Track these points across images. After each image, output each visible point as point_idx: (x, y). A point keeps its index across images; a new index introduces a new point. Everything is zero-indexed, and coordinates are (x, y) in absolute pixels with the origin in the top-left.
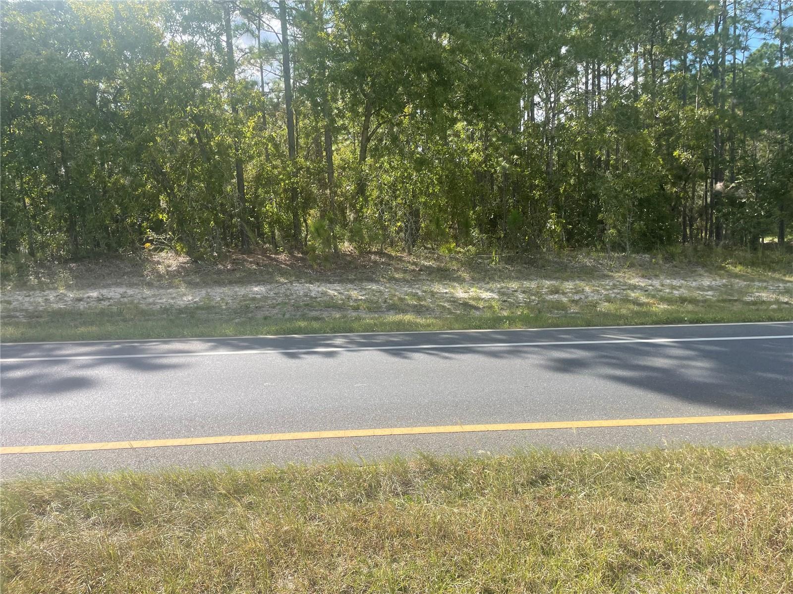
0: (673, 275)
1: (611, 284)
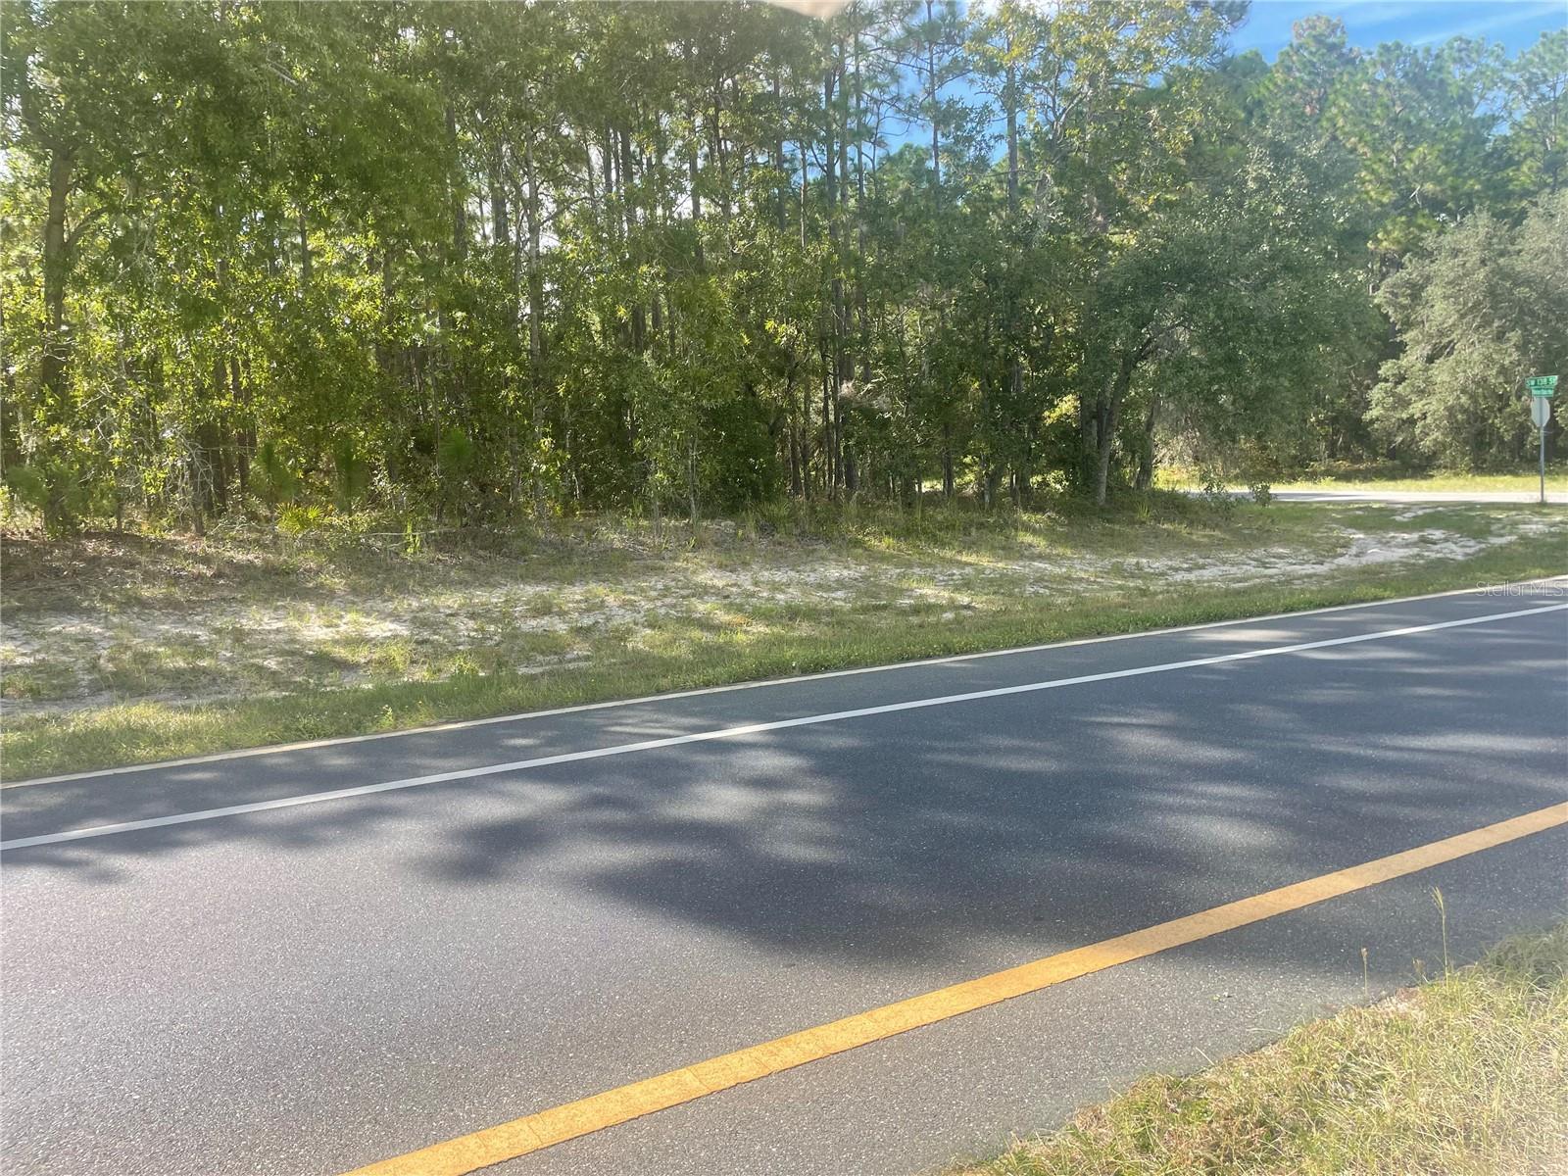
0: (776, 561)
1: (660, 586)
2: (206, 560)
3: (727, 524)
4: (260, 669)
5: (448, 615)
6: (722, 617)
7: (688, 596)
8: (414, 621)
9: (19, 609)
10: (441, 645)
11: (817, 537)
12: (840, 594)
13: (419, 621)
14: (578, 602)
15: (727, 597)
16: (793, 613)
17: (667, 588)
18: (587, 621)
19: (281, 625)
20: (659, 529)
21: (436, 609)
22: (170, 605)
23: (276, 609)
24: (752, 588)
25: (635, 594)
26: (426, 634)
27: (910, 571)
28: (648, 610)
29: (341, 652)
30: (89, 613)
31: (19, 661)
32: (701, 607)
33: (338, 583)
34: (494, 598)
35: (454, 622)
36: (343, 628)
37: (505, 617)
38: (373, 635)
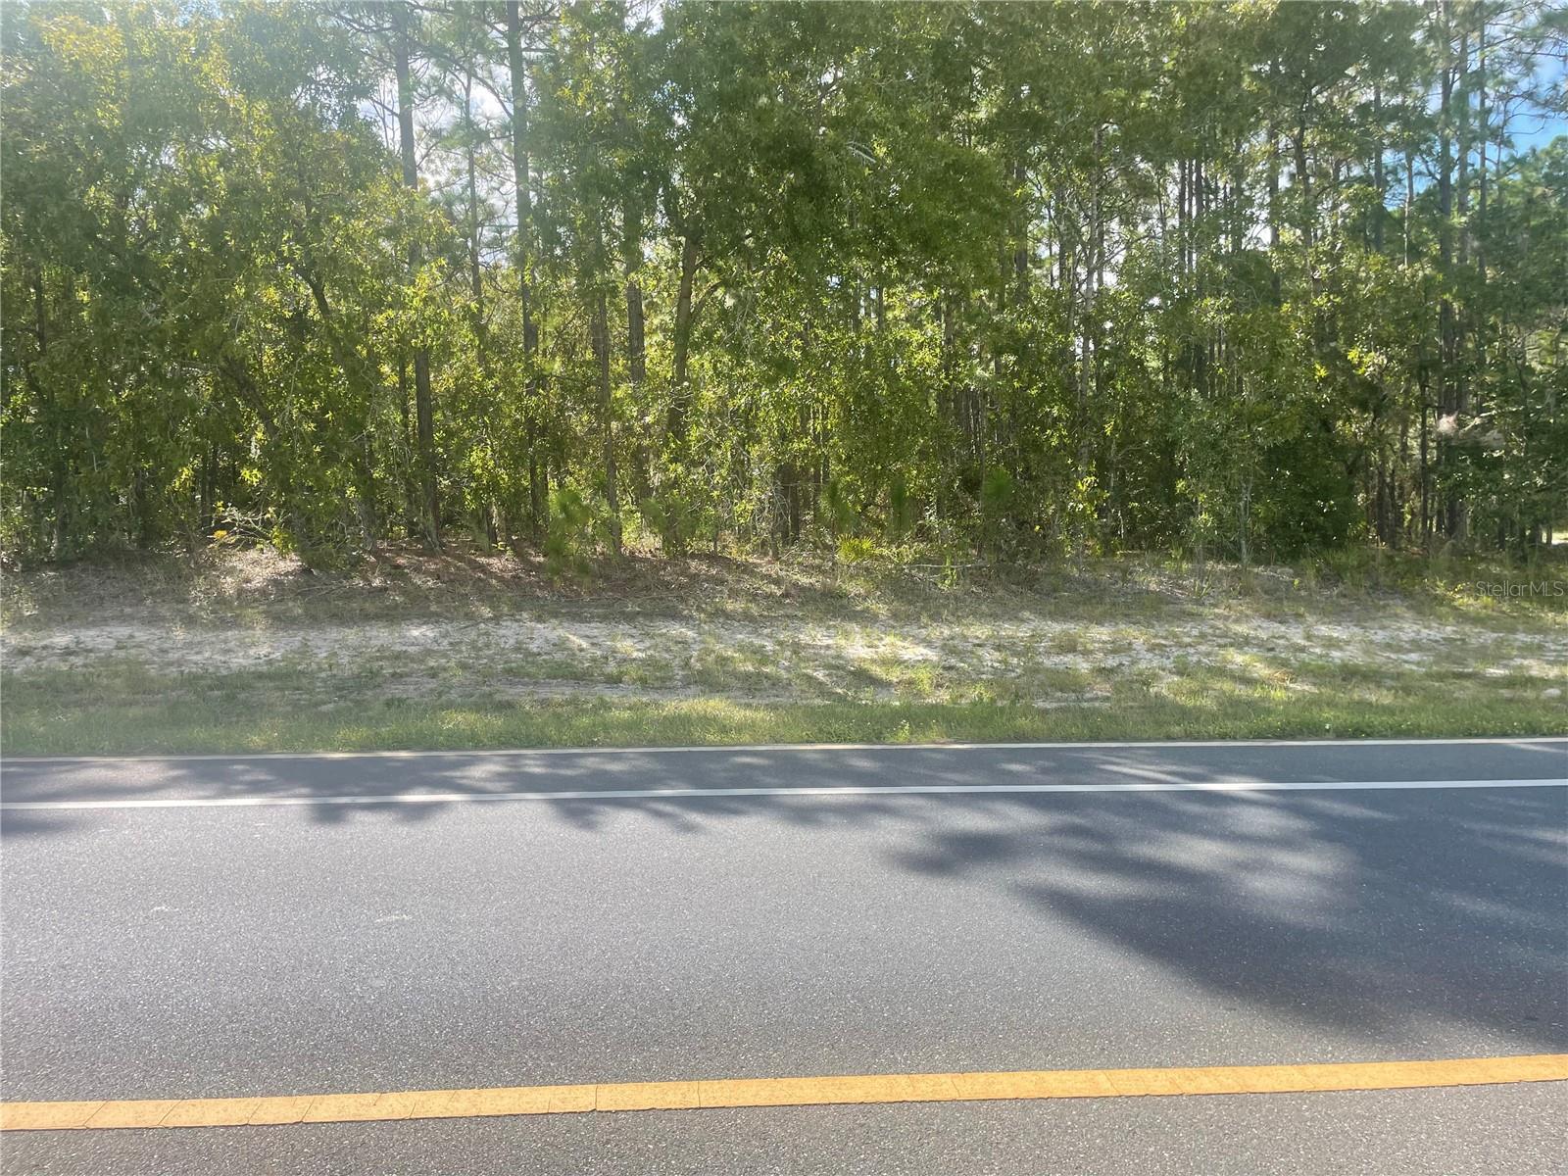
0: (1335, 613)
1: (1195, 632)
2: (777, 582)
3: (1284, 573)
4: (810, 678)
5: (974, 645)
6: (1261, 670)
7: (1225, 646)
8: (943, 647)
9: (638, 613)
10: (964, 672)
11: (1393, 590)
12: (1414, 656)
13: (948, 648)
14: (1104, 642)
15: (1272, 649)
16: (1350, 674)
17: (1203, 635)
18: (1111, 662)
19: (830, 642)
20: (1202, 575)
21: (965, 638)
22: (747, 617)
23: (828, 628)
24: (1303, 642)
25: (1166, 638)
26: (953, 661)
27: (1511, 637)
28: (1178, 657)
29: (878, 671)
30: (686, 620)
31: (635, 654)
32: (1237, 658)
33: (882, 610)
34: (1023, 632)
35: (980, 652)
36: (881, 649)
37: (1028, 651)
38: (906, 658)
